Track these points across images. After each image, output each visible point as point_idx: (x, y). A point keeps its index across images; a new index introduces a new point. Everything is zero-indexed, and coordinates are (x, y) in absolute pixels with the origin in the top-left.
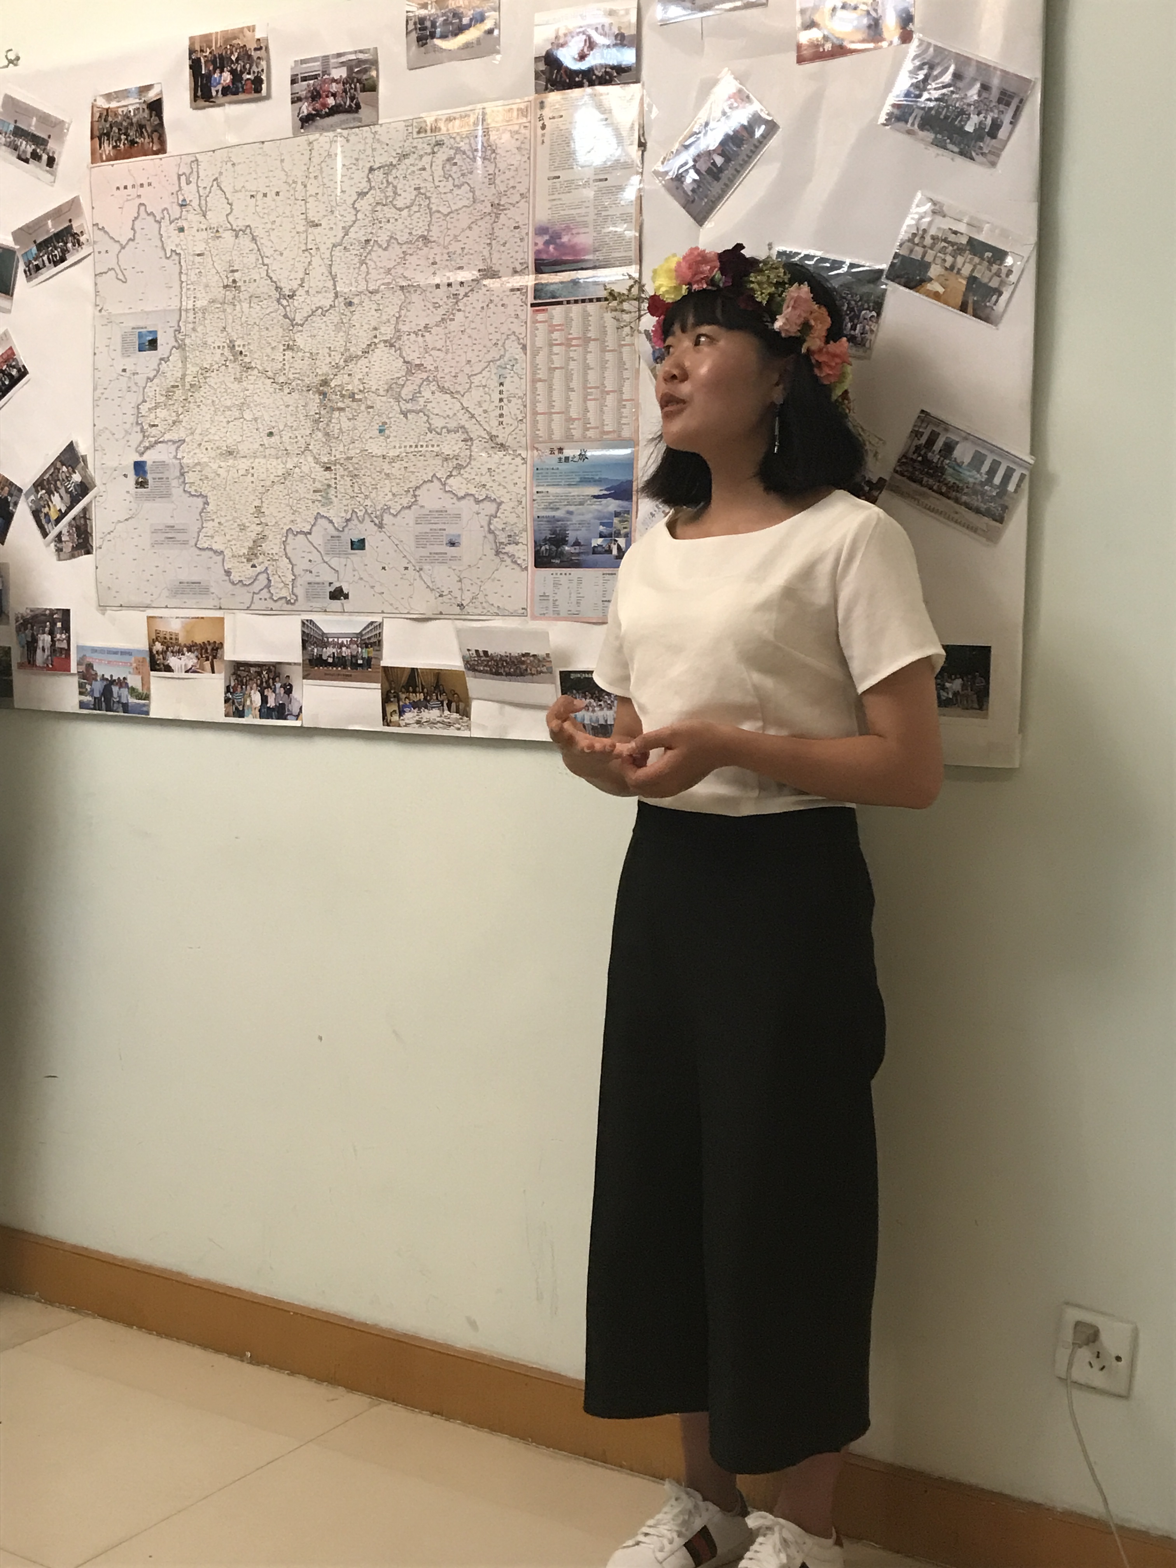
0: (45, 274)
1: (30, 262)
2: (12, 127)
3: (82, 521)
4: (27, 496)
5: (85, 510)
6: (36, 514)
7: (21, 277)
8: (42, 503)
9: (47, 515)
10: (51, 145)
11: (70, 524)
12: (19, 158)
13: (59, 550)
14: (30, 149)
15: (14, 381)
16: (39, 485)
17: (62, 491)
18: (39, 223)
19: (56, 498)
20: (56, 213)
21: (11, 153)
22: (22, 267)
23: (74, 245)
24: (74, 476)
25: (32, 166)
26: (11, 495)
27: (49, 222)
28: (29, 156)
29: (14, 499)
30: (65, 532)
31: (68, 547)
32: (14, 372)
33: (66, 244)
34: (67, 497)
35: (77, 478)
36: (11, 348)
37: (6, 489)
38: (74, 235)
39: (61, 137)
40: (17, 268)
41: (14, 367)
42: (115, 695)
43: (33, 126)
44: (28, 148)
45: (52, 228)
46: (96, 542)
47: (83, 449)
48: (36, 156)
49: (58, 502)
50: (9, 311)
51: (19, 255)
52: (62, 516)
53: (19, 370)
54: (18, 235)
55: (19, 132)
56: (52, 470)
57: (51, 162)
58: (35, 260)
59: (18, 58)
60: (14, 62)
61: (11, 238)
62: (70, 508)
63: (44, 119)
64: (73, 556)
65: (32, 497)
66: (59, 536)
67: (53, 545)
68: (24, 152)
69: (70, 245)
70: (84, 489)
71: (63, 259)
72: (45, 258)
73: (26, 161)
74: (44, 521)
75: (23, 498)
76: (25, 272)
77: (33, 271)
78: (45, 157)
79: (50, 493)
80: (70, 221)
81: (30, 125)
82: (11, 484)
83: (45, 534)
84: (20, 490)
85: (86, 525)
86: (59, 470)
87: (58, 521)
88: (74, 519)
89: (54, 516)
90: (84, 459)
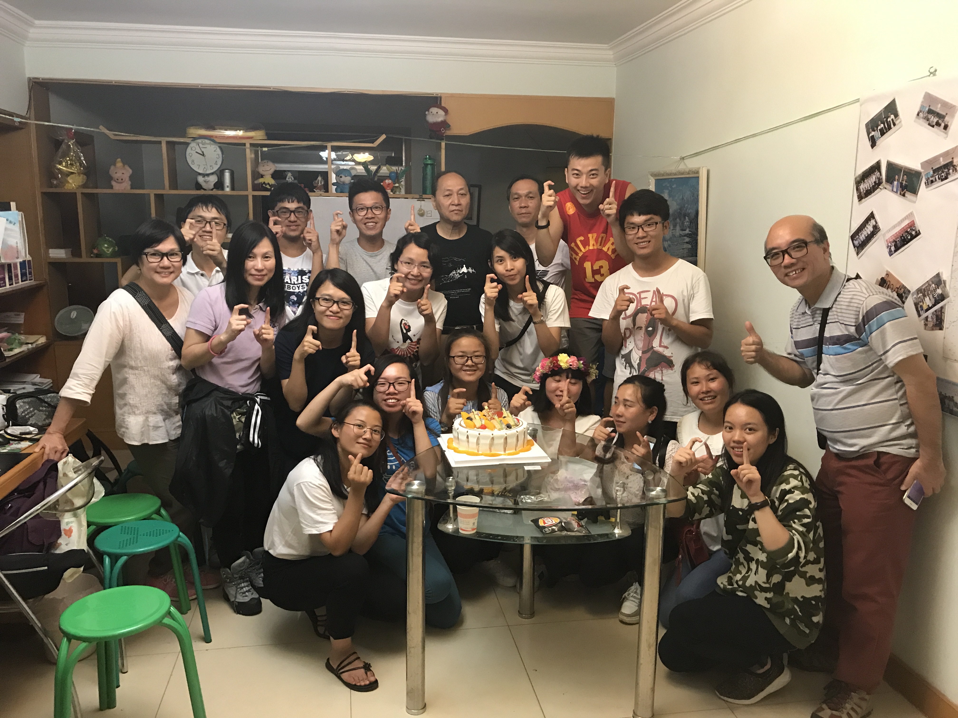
0: (935, 185)
1: (929, 178)
2: (927, 109)
3: (940, 313)
4: (913, 295)
5: (942, 308)
6: (916, 305)
7: (923, 185)
8: (920, 300)
9: (921, 307)
10: (947, 119)
11: (933, 313)
12: (929, 124)
13: (926, 325)
14: (935, 120)
15: (913, 237)
16: (919, 291)
17: (931, 296)
18: (936, 159)
19: (927, 299)
20: (946, 154)
21: (925, 123)
22: (924, 180)
23: (953, 171)
24: (938, 290)
25: (936, 129)
26: (905, 294)
27: (941, 159)
28: (934, 124)
29: (906, 295)
30: (930, 316)
31: (930, 325)
32: (914, 233)
33: (949, 170)
34: (933, 300)
36: (913, 221)
38: (954, 166)
39: (953, 116)
40: (921, 181)
41: (914, 230)
43: (938, 109)
45: (942, 162)
46: (946, 325)
47: (945, 277)
48: (938, 124)
49: (928, 302)
50: (915, 202)
51: (923, 174)
52: (929, 308)
53: (916, 232)
54: (925, 164)
55: (930, 112)
56: (927, 285)
57: (946, 127)
58: (932, 177)
59: (936, 71)
60: (933, 73)
61: (920, 166)
62: (934, 305)
63: (945, 104)
64: (933, 330)
65: (915, 296)
66: (927, 318)
67: (923, 322)
68: (933, 122)
69: (951, 171)
70: (942, 298)
71: (946, 178)
72: (937, 177)
73: (933, 126)
74: (919, 309)
75: (910, 295)
76: (925, 183)
77: (930, 182)
78: (943, 125)
79: (924, 296)
80: (953, 158)
82: (905, 288)
83: (919, 315)
84: (909, 291)
85: (942, 315)
86: (930, 285)
87: (927, 310)
88: (936, 311)
89: (925, 307)
90: (945, 282)
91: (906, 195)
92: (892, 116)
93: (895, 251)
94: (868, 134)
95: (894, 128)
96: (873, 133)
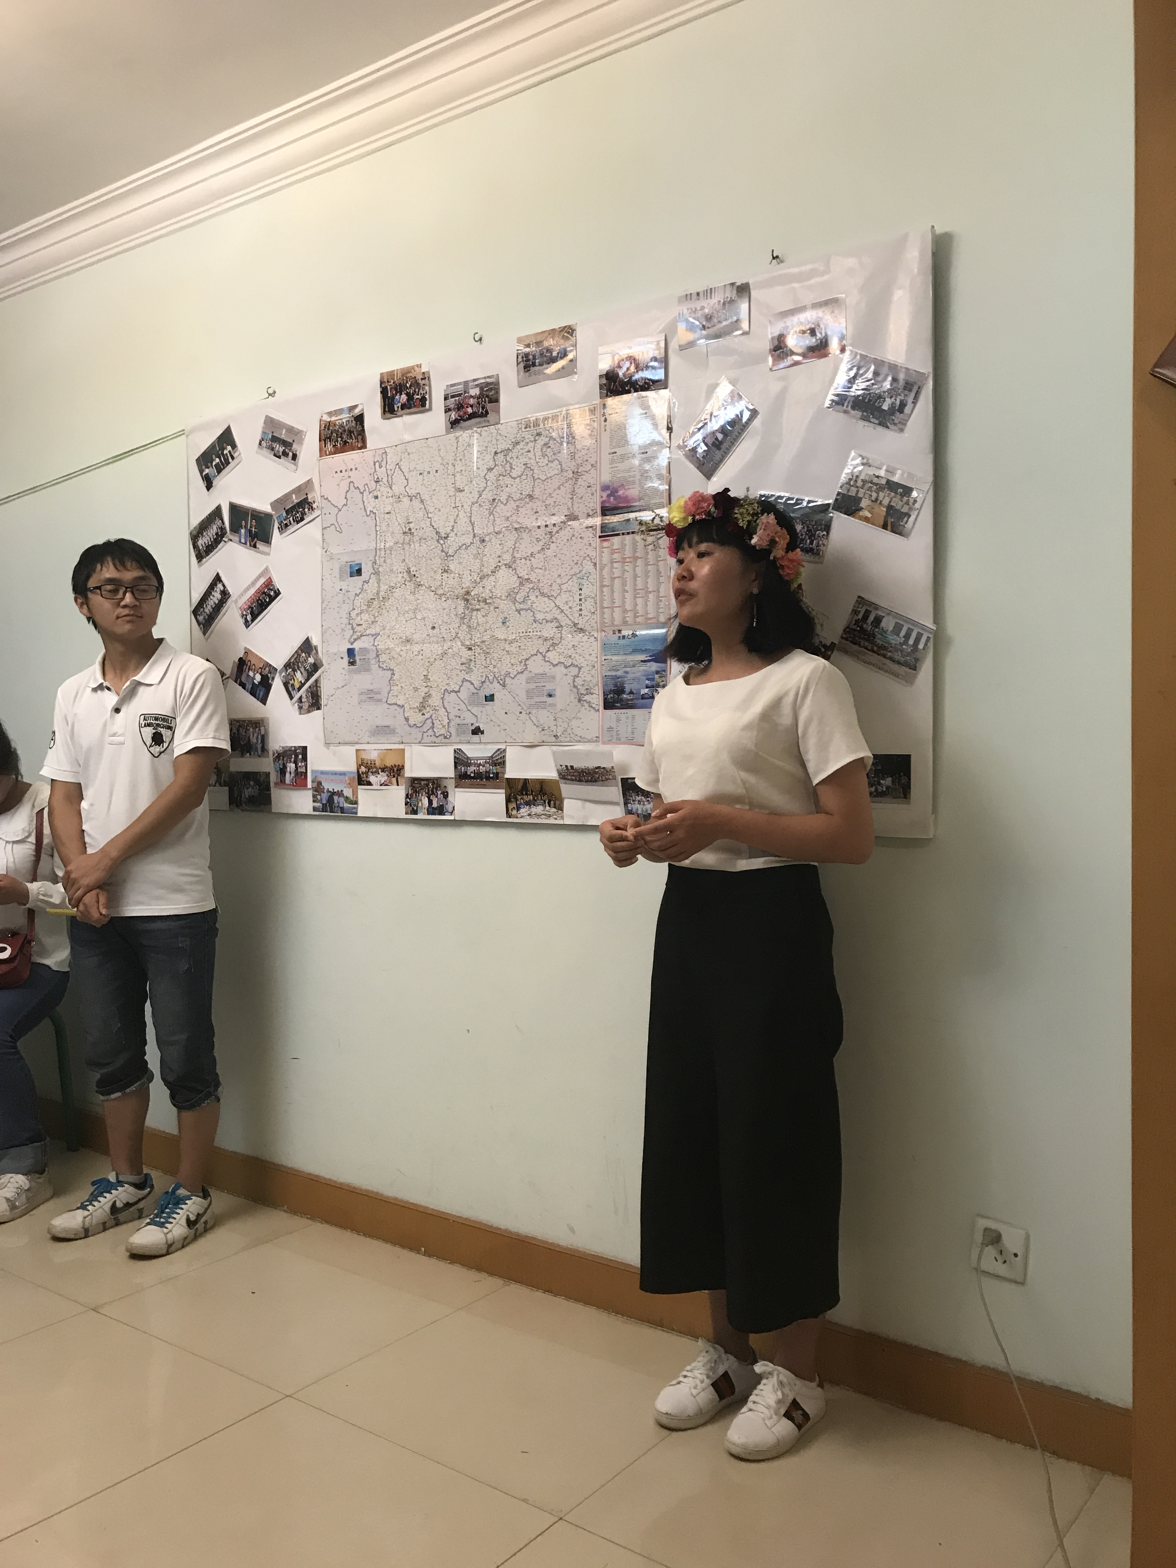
0: (291, 529)
1: (282, 522)
2: (270, 436)
3: (315, 689)
4: (280, 673)
5: (316, 681)
6: (286, 685)
7: (276, 532)
8: (289, 677)
9: (293, 685)
10: (295, 446)
11: (307, 690)
12: (275, 455)
13: (300, 708)
14: (281, 450)
15: (272, 599)
16: (287, 666)
17: (302, 669)
18: (287, 496)
19: (298, 674)
20: (298, 490)
21: (270, 453)
22: (276, 525)
23: (309, 510)
24: (309, 659)
25: (283, 460)
26: (270, 673)
27: (294, 496)
28: (281, 454)
29: (272, 675)
30: (304, 696)
31: (306, 706)
32: (272, 593)
33: (304, 509)
34: (305, 674)
35: (311, 660)
36: (270, 578)
37: (267, 669)
38: (309, 503)
39: (301, 443)
40: (274, 526)
41: (272, 590)
42: (336, 802)
43: (283, 435)
44: (280, 449)
45: (295, 499)
46: (323, 702)
47: (315, 641)
48: (285, 454)
49: (299, 677)
50: (269, 554)
51: (275, 517)
52: (302, 685)
53: (275, 592)
54: (275, 505)
55: (275, 439)
56: (296, 656)
57: (294, 457)
58: (285, 520)
59: (275, 392)
60: (272, 395)
61: (270, 507)
62: (307, 680)
63: (291, 430)
64: (309, 712)
65: (284, 674)
66: (301, 698)
67: (296, 704)
68: (278, 451)
69: (306, 510)
70: (316, 667)
71: (302, 519)
72: (291, 519)
73: (279, 457)
74: (290, 689)
75: (278, 674)
76: (279, 528)
77: (283, 527)
78: (291, 454)
79: (294, 670)
80: (307, 494)
81: (281, 434)
82: (270, 665)
83: (291, 698)
84: (276, 670)
85: (317, 691)
86: (300, 655)
87: (299, 689)
88: (310, 687)
89: (297, 685)
90: (316, 648)
91: (258, 545)
92: (229, 448)
93: (253, 621)
94: (201, 472)
95: (233, 463)
96: (207, 471)
